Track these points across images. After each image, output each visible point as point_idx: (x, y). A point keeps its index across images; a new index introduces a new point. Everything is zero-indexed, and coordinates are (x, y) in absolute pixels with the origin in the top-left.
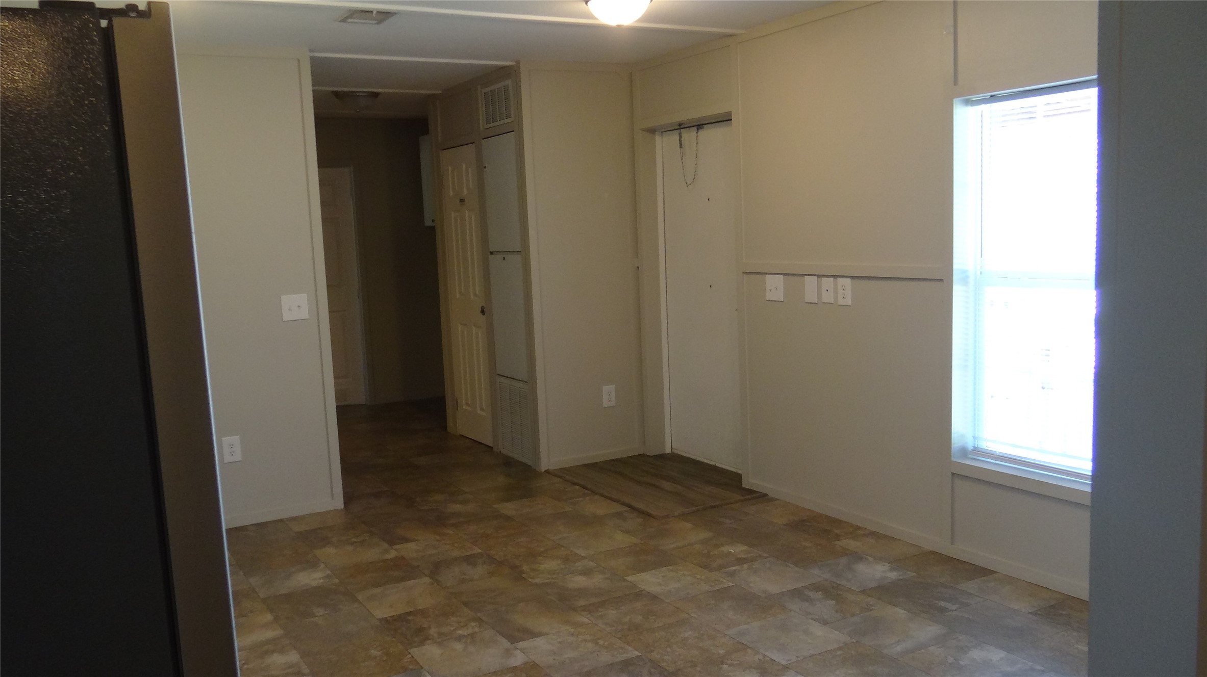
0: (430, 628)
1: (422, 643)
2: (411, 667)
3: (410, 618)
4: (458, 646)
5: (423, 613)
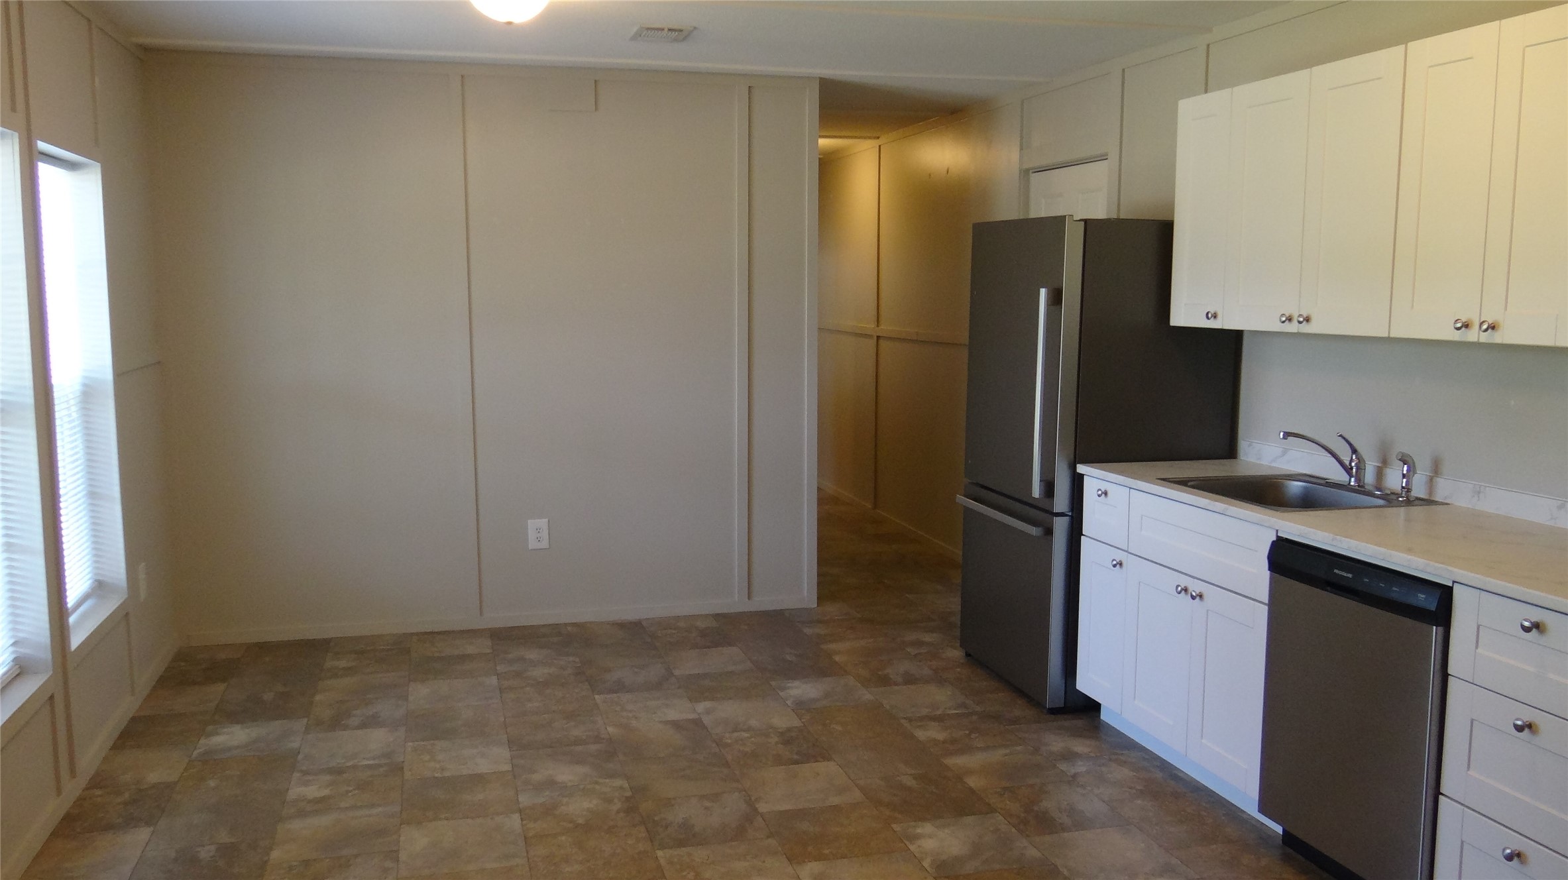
0: (778, 743)
2: (804, 712)
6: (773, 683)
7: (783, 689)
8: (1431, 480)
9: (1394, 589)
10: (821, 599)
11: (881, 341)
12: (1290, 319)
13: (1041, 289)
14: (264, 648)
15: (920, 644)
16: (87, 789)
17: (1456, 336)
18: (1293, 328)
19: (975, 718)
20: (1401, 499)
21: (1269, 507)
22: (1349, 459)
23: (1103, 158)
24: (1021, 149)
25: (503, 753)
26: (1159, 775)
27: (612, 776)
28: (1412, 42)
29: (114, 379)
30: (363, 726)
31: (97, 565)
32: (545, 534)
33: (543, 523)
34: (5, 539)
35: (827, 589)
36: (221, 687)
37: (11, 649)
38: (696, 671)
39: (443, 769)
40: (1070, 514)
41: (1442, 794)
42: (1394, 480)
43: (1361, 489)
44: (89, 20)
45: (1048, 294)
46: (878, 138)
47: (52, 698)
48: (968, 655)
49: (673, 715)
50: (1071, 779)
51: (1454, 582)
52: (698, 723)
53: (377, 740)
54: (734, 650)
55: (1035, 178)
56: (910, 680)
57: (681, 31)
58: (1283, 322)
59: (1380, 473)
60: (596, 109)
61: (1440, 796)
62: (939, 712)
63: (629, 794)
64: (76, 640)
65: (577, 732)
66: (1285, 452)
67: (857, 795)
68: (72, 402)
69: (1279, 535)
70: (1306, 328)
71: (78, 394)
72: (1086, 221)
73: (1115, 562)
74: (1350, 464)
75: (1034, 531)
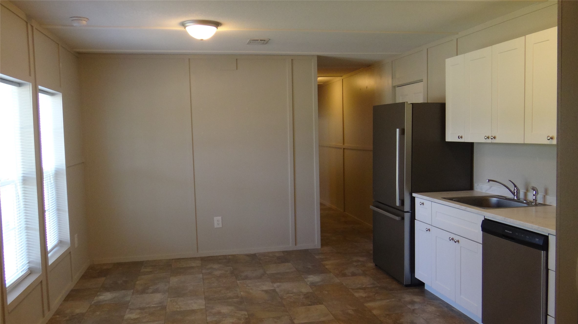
0: (303, 298)
1: (308, 293)
2: (314, 286)
3: (309, 303)
4: (295, 290)
5: (303, 305)
6: (303, 276)
7: (306, 278)
8: (544, 196)
9: (527, 237)
10: (322, 245)
11: (345, 151)
12: (488, 138)
13: (397, 129)
14: (120, 265)
15: (358, 261)
16: (54, 315)
17: (548, 142)
18: (489, 141)
19: (377, 288)
20: (533, 204)
21: (483, 207)
22: (514, 189)
23: (421, 81)
24: (392, 78)
25: (202, 302)
26: (446, 309)
27: (242, 310)
28: (528, 35)
29: (66, 169)
30: (154, 292)
31: (59, 235)
32: (220, 222)
33: (219, 218)
34: (26, 225)
35: (324, 241)
36: (103, 279)
37: (27, 265)
38: (275, 272)
39: (180, 308)
40: (411, 212)
41: (548, 315)
42: (531, 197)
43: (518, 200)
44: (58, 44)
45: (400, 131)
46: (342, 76)
47: (41, 282)
48: (376, 265)
49: (265, 288)
50: (412, 311)
51: (549, 234)
52: (274, 291)
53: (157, 297)
54: (289, 264)
55: (397, 89)
56: (354, 274)
57: (265, 40)
58: (486, 139)
59: (526, 195)
60: (237, 69)
61: (548, 316)
62: (364, 286)
63: (247, 317)
64: (50, 262)
65: (230, 294)
66: (491, 187)
67: (331, 317)
68: (51, 177)
69: (485, 218)
70: (494, 141)
71: (53, 174)
72: (412, 104)
73: (427, 229)
74: (514, 191)
75: (397, 218)
